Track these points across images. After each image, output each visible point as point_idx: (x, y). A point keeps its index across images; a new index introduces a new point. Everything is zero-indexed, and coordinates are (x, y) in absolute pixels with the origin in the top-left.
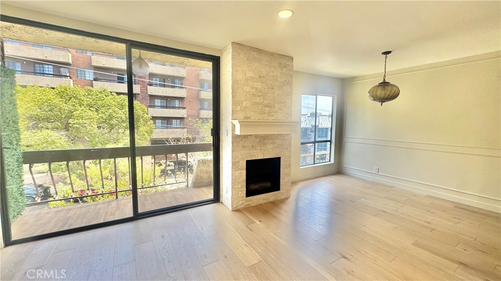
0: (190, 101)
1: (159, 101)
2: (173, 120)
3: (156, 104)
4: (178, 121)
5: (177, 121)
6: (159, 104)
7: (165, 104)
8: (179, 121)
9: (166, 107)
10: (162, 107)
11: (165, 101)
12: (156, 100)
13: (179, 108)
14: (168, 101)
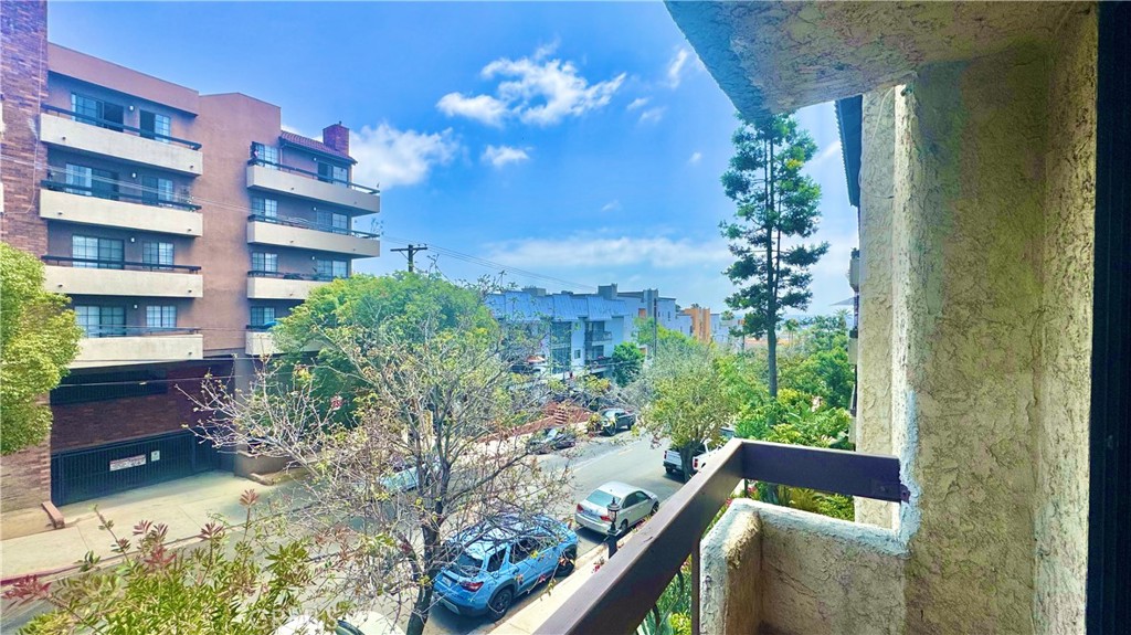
0: (213, 250)
1: (92, 242)
2: (149, 308)
3: (78, 253)
4: (169, 312)
5: (165, 309)
6: (92, 254)
7: (116, 256)
8: (172, 309)
9: (122, 265)
10: (101, 263)
11: (116, 245)
12: (77, 240)
13: (173, 268)
14: (126, 246)
